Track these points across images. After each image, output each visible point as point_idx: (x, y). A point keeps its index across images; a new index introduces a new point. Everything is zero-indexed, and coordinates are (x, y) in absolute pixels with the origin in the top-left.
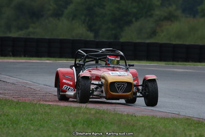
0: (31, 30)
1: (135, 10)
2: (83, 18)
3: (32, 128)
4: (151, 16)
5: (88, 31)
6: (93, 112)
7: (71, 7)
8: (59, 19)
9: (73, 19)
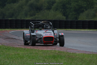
0: (36, 16)
1: (85, 5)
2: (61, 9)
3: (29, 59)
4: (93, 8)
5: (63, 16)
6: (57, 52)
7: (55, 5)
8: (50, 11)
9: (56, 10)
